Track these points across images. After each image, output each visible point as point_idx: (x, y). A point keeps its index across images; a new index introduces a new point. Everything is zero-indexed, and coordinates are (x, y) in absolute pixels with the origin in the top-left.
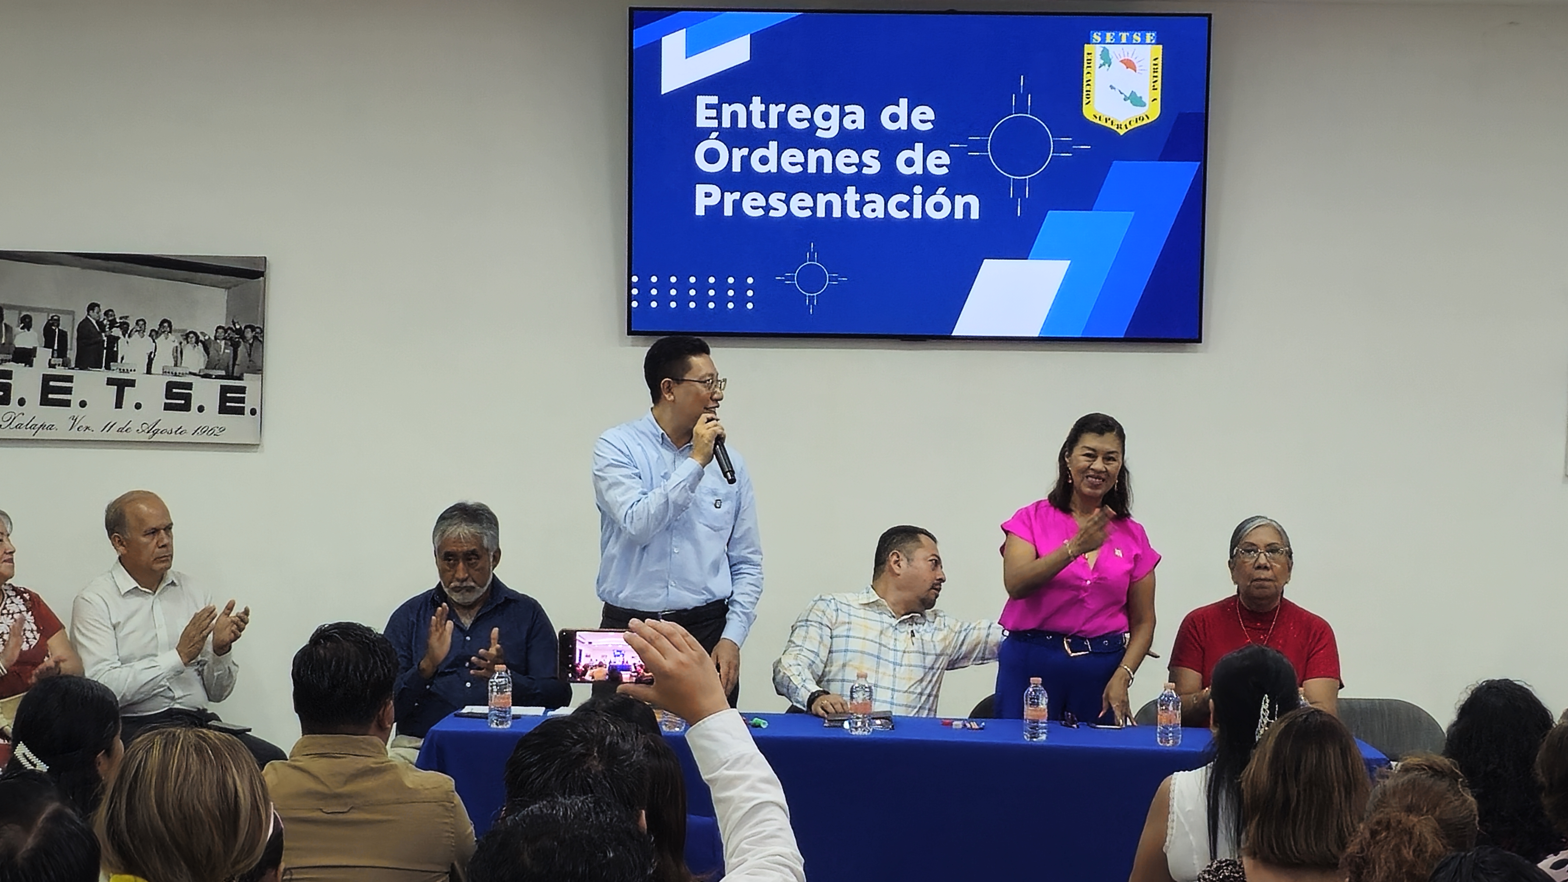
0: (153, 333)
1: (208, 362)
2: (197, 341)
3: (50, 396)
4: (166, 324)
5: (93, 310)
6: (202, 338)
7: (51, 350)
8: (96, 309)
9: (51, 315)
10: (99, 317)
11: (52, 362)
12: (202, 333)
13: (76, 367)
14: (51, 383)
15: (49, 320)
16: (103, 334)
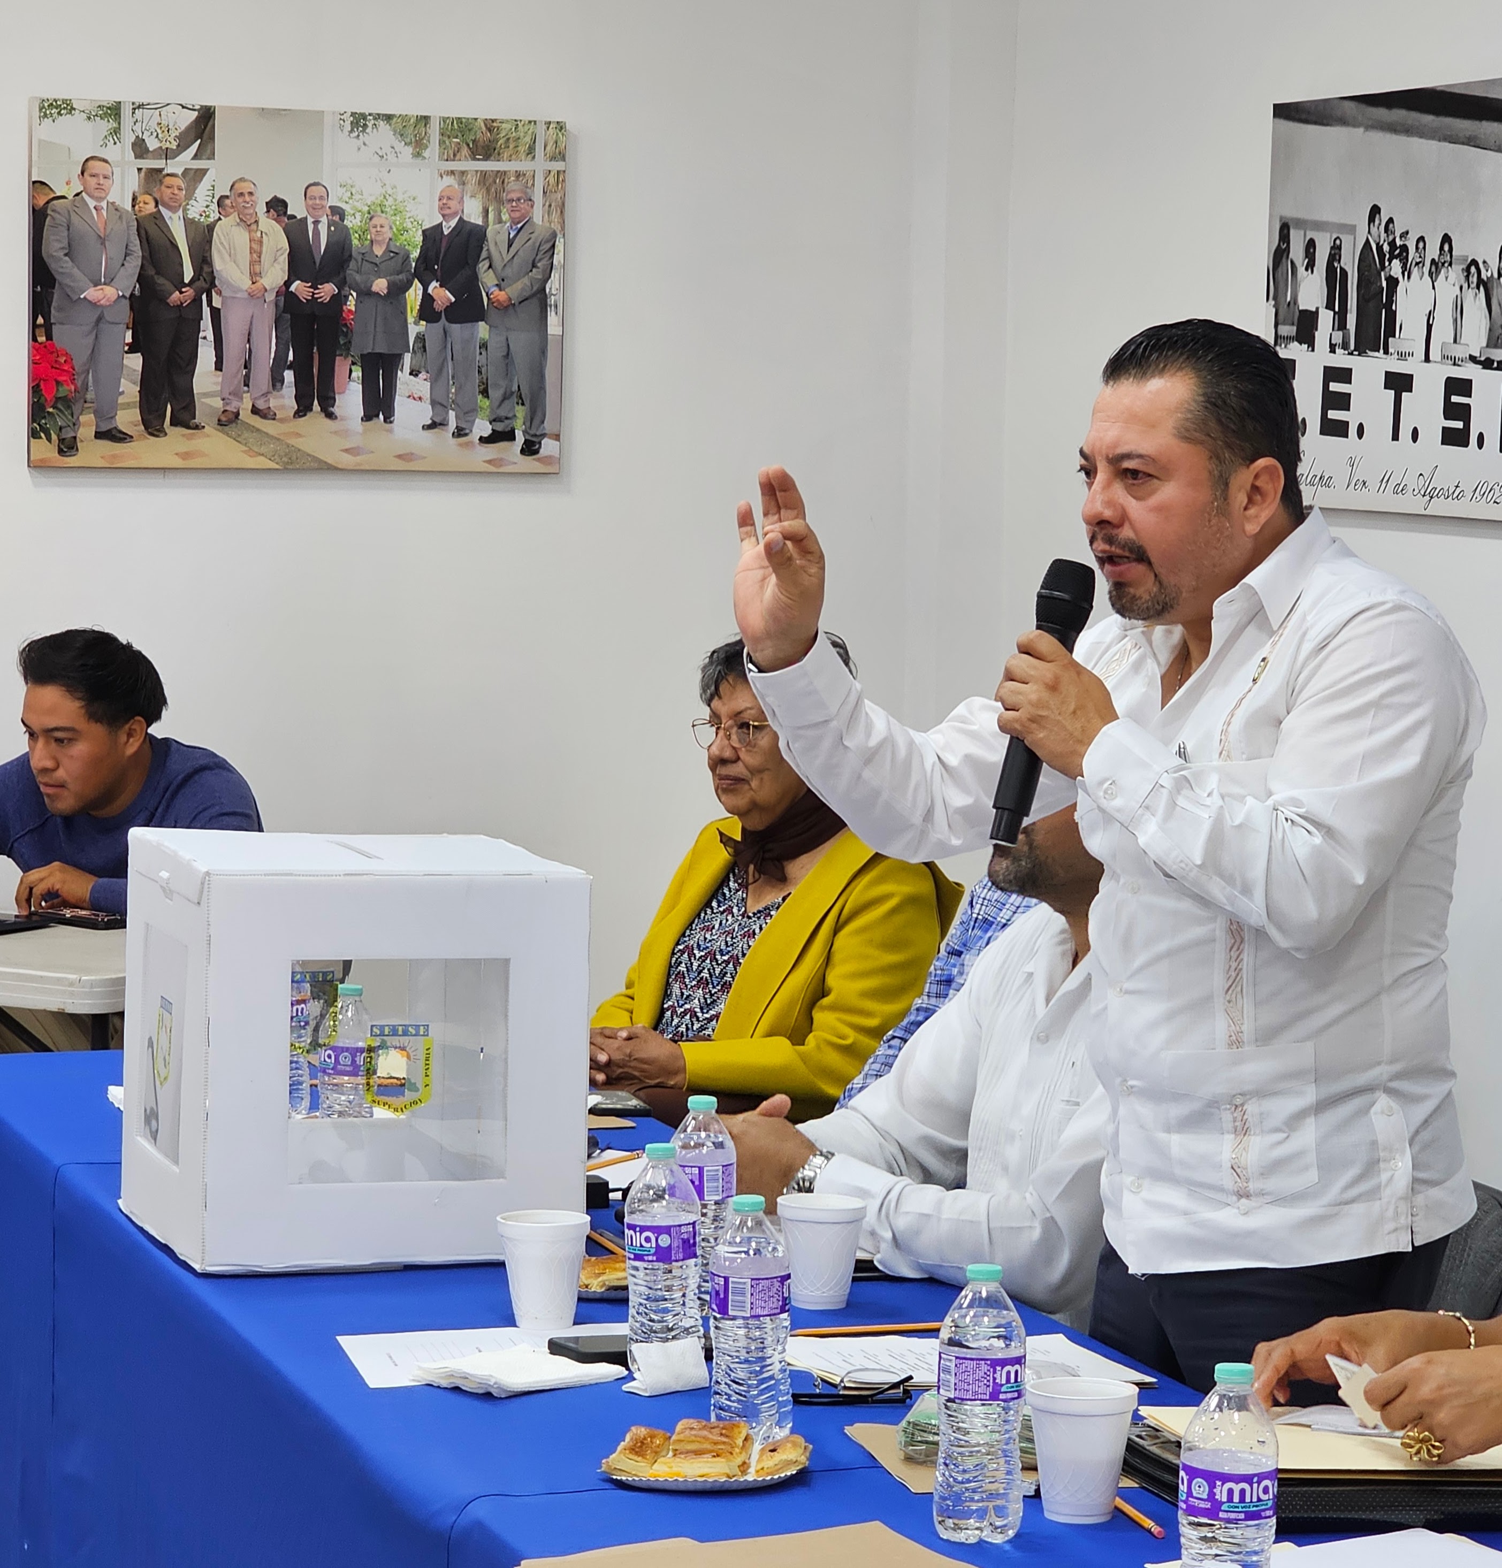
0: (1433, 269)
1: (1490, 330)
2: (1480, 281)
3: (1333, 414)
4: (1446, 247)
5: (1374, 222)
6: (1484, 276)
7: (1332, 313)
8: (1377, 222)
9: (1334, 236)
10: (1379, 236)
11: (1333, 342)
12: (1484, 262)
13: (1355, 350)
14: (1334, 387)
15: (1332, 248)
16: (1383, 274)
